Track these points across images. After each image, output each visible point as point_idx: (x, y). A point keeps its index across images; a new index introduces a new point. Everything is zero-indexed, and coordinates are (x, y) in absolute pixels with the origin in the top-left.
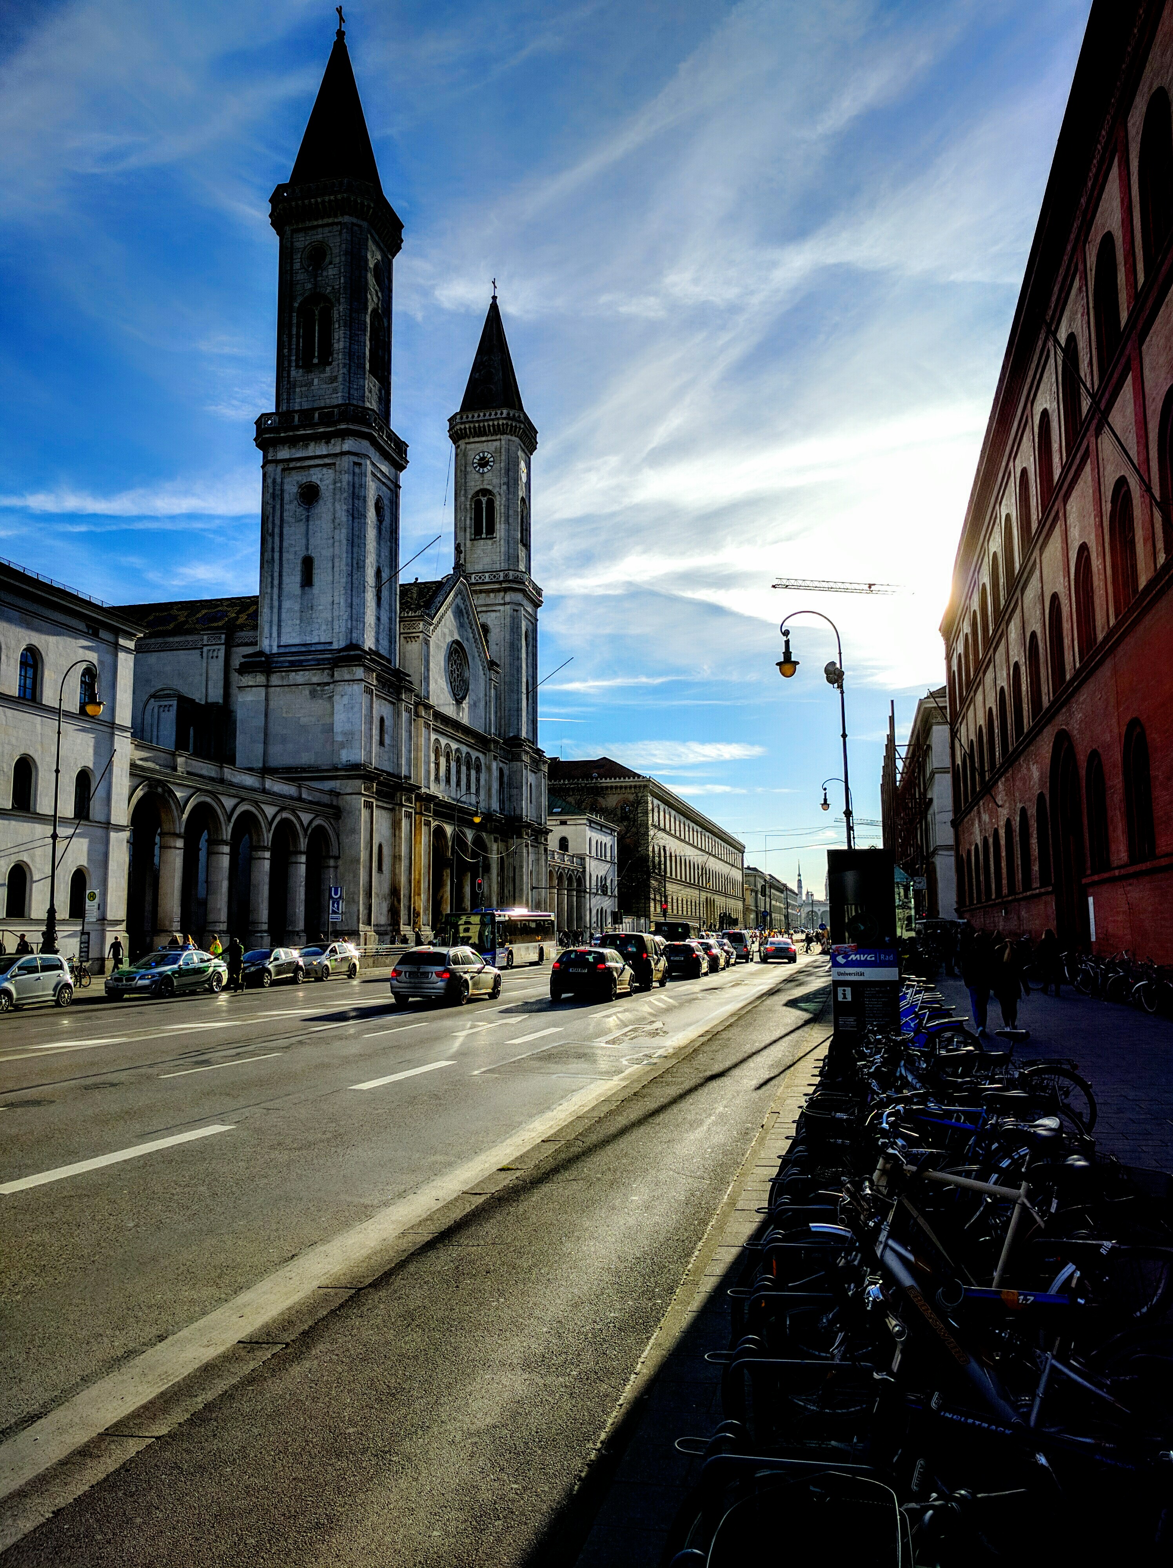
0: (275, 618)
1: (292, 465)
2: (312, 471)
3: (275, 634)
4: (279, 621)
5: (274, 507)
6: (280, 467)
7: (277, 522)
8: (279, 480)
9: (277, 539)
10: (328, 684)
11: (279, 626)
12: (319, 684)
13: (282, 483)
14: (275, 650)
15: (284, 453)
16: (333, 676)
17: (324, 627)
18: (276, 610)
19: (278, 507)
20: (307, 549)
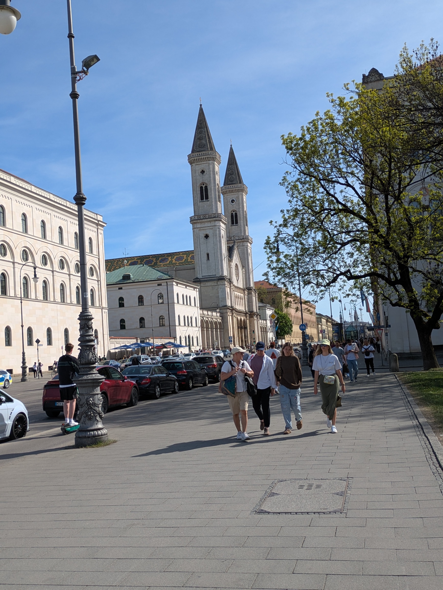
0: (200, 269)
1: (201, 229)
2: (207, 230)
3: (201, 273)
4: (202, 270)
5: (197, 240)
6: (198, 229)
7: (199, 244)
8: (198, 233)
9: (199, 248)
10: (216, 285)
11: (202, 271)
12: (214, 286)
13: (199, 234)
14: (201, 277)
15: (199, 225)
16: (217, 283)
17: (213, 271)
18: (200, 267)
19: (199, 240)
20: (207, 251)
